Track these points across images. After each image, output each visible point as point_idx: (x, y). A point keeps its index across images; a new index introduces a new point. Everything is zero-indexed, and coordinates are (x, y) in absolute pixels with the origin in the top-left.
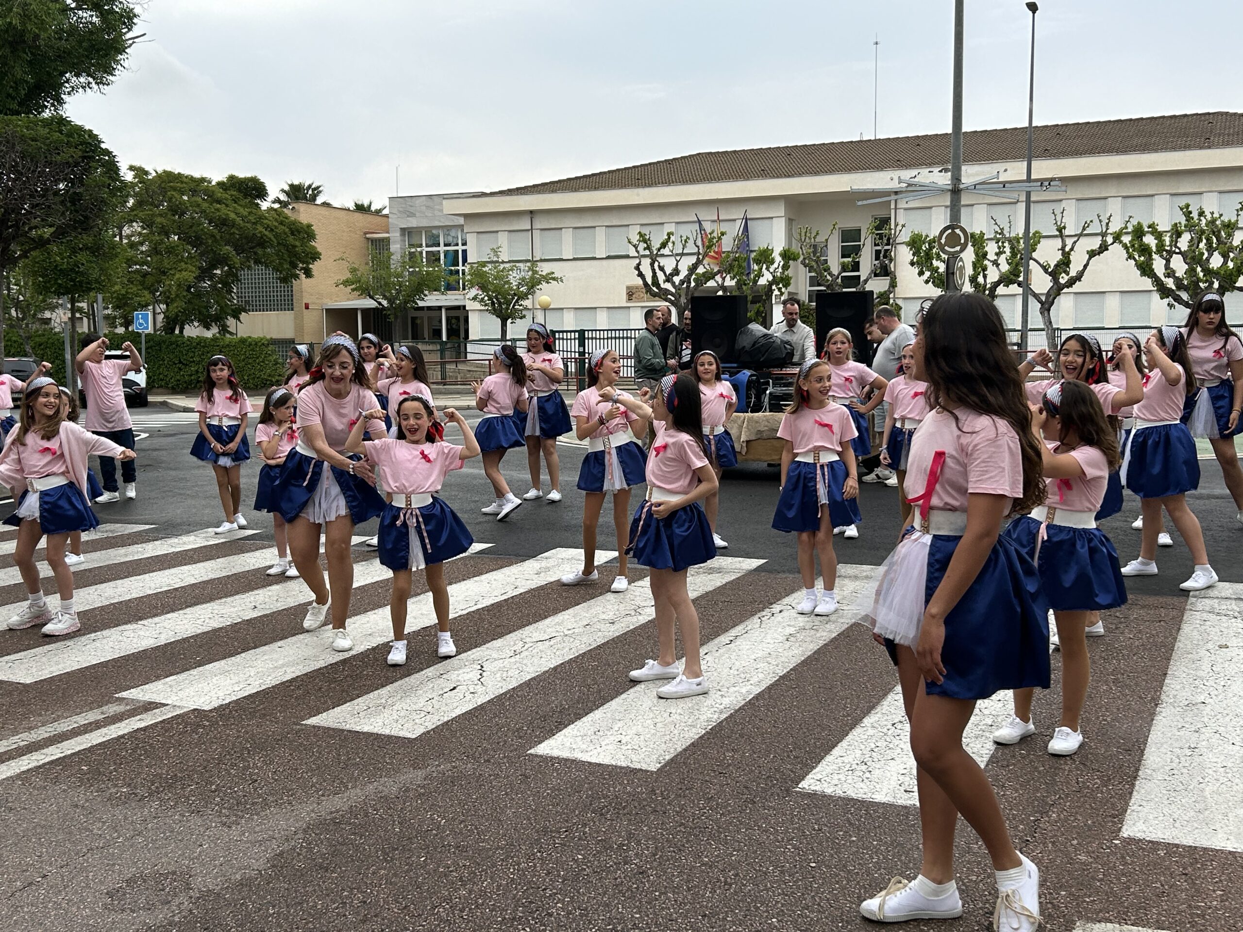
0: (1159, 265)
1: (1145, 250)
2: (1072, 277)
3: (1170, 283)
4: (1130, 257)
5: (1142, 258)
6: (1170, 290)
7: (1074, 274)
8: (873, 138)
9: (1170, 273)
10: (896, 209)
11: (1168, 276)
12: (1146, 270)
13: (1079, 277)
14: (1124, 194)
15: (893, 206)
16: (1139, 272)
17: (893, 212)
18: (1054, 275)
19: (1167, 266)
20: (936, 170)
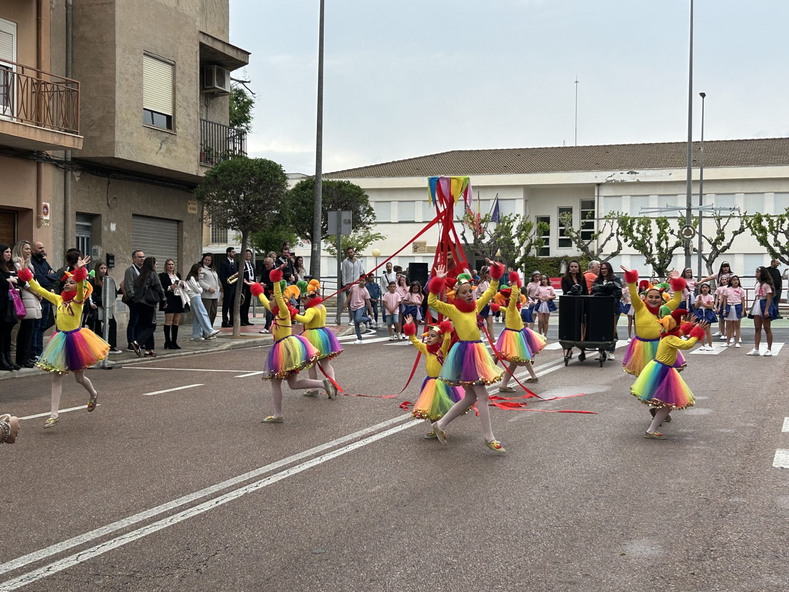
0: (770, 239)
1: (763, 230)
2: (724, 247)
3: (777, 250)
4: (754, 233)
5: (761, 235)
6: (779, 254)
7: (726, 245)
8: (574, 146)
9: (777, 244)
10: (598, 196)
11: (776, 245)
12: (763, 241)
13: (728, 247)
14: (746, 192)
15: (596, 194)
16: (759, 243)
17: (596, 198)
18: (714, 245)
19: (775, 240)
20: (625, 172)
